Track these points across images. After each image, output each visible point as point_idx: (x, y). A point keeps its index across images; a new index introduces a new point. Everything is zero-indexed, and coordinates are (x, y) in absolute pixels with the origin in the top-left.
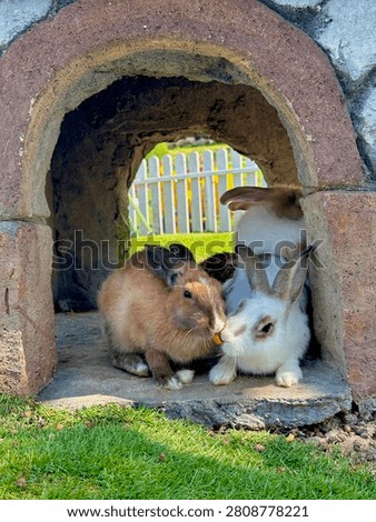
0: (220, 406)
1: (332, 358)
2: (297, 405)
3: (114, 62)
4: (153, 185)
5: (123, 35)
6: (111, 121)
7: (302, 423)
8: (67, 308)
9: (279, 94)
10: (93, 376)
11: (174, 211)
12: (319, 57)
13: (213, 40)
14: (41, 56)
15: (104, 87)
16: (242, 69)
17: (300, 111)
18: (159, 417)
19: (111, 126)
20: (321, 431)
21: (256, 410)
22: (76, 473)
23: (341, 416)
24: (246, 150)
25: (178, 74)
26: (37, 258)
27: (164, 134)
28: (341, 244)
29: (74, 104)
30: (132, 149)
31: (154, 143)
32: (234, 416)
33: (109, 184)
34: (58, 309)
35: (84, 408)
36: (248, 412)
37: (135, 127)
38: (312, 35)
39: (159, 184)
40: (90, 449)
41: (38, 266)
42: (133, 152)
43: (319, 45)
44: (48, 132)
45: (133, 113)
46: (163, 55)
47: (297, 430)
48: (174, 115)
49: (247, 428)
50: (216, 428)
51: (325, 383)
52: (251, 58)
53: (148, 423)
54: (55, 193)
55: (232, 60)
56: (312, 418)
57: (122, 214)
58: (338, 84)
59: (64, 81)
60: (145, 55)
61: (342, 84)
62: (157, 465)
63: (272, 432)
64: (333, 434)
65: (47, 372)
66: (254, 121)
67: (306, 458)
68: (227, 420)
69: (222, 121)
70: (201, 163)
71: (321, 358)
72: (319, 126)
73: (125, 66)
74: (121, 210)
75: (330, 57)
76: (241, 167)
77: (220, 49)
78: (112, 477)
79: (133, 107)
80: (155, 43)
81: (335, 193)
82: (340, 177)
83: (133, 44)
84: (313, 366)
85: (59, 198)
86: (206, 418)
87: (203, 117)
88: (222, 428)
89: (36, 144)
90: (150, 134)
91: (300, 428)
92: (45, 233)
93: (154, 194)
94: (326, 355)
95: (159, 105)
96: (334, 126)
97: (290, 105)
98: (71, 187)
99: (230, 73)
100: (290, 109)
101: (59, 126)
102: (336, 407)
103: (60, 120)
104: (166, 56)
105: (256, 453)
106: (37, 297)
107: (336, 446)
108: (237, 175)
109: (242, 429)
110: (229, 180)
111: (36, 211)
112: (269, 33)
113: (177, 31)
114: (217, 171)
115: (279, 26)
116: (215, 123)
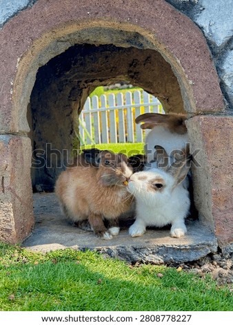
0: (135, 250)
1: (205, 219)
2: (183, 249)
3: (69, 35)
4: (94, 114)
5: (75, 18)
6: (68, 73)
7: (187, 260)
8: (41, 190)
9: (171, 55)
10: (56, 231)
11: (107, 129)
12: (197, 31)
13: (131, 21)
14: (23, 31)
15: (63, 51)
16: (149, 39)
17: (185, 65)
18: (98, 257)
19: (68, 76)
20: (198, 265)
21: (158, 252)
22: (46, 291)
23: (210, 256)
24: (151, 91)
25: (109, 43)
26: (22, 158)
27: (101, 81)
28: (210, 148)
29: (45, 61)
30: (81, 90)
31: (95, 87)
32: (145, 256)
33: (66, 114)
34: (35, 190)
35: (51, 251)
36: (153, 253)
37: (82, 77)
38: (192, 18)
39: (98, 113)
40: (55, 277)
41: (23, 163)
42: (81, 92)
43: (197, 24)
44: (29, 79)
45: (82, 68)
46: (100, 30)
47: (183, 264)
48: (107, 69)
49: (153, 263)
50: (133, 263)
51: (201, 235)
52: (154, 33)
53: (91, 261)
54: (34, 117)
55: (142, 34)
56: (193, 257)
57: (75, 131)
58: (208, 49)
59: (38, 46)
60: (89, 31)
61: (211, 48)
62: (96, 286)
63: (168, 266)
64: (206, 267)
65: (28, 229)
66: (157, 73)
67: (189, 282)
68: (140, 259)
69: (136, 73)
70: (125, 100)
71: (198, 220)
72: (196, 75)
73: (76, 37)
74: (74, 128)
75: (203, 32)
76: (149, 102)
77: (135, 27)
78: (68, 293)
79: (81, 64)
80: (95, 23)
81: (207, 116)
82: (209, 107)
83: (81, 24)
84: (193, 225)
85: (36, 121)
86: (127, 257)
87: (125, 70)
88: (137, 263)
89: (21, 86)
90: (92, 81)
91: (186, 263)
92: (27, 142)
93: (95, 119)
94: (201, 218)
95: (98, 63)
96: (206, 75)
97: (179, 61)
98: (43, 114)
99: (142, 42)
100: (178, 64)
101: (35, 75)
102: (208, 250)
103: (36, 71)
104: (101, 31)
105: (158, 279)
106: (22, 182)
107: (208, 274)
108: (146, 107)
109: (150, 264)
110: (142, 110)
111: (21, 129)
112: (165, 17)
113: (109, 16)
114: (134, 104)
115: (172, 12)
116: (132, 74)
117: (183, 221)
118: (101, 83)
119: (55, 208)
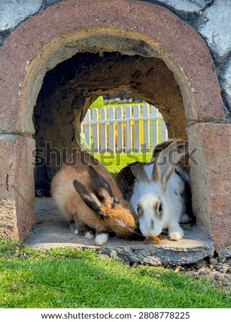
0: (134, 251)
1: (202, 224)
2: (181, 252)
3: (77, 41)
4: (94, 126)
5: (84, 24)
6: (72, 81)
7: (184, 263)
8: (41, 194)
9: (175, 63)
10: (56, 231)
11: (106, 142)
12: (200, 42)
13: (137, 29)
14: (34, 36)
15: (70, 56)
16: (153, 48)
17: (188, 73)
18: (96, 256)
19: (71, 84)
20: (195, 268)
21: (156, 254)
22: (47, 283)
23: (207, 259)
24: (153, 102)
25: (115, 50)
26: (26, 157)
27: (104, 90)
28: (210, 155)
29: (52, 66)
30: (84, 99)
31: (97, 96)
32: (143, 257)
33: (68, 121)
35: (51, 249)
36: (151, 255)
37: (86, 85)
38: (196, 28)
39: (98, 125)
40: (55, 271)
41: (27, 163)
42: (84, 101)
43: (201, 35)
44: (36, 82)
45: (86, 77)
47: (180, 267)
48: (110, 79)
49: (150, 265)
50: (131, 264)
51: (198, 239)
52: (159, 41)
53: (90, 259)
54: (37, 123)
55: (148, 42)
56: (190, 260)
57: (76, 138)
58: (211, 58)
59: (47, 51)
60: (96, 38)
61: (214, 58)
62: (96, 281)
63: (165, 267)
64: (203, 269)
65: (29, 228)
66: (158, 84)
67: (186, 283)
68: (138, 260)
69: (139, 84)
70: (124, 114)
71: (196, 225)
72: (198, 83)
73: (84, 44)
74: (76, 135)
75: (206, 42)
76: (148, 115)
77: (141, 35)
78: (69, 286)
79: (85, 74)
80: (103, 30)
81: (208, 123)
82: (210, 114)
83: (89, 31)
84: (191, 230)
85: (39, 127)
86: (125, 257)
87: (128, 81)
88: (135, 264)
89: (28, 88)
90: (95, 90)
91: (182, 266)
92: (31, 143)
93: (95, 131)
94: (199, 223)
95: (101, 73)
96: (208, 83)
97: (182, 70)
98: (46, 121)
99: (147, 50)
100: (182, 73)
101: (42, 79)
102: (205, 254)
103: (44, 75)
104: (108, 38)
105: (156, 279)
106: (26, 184)
107: (204, 277)
108: (145, 121)
109: (147, 265)
110: (141, 124)
111: (26, 130)
112: (171, 27)
113: (116, 24)
114: (134, 118)
115: (177, 22)
116: (135, 85)
118: (104, 93)
119: (55, 211)
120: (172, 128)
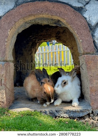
0: (57, 111)
1: (87, 99)
2: (77, 111)
3: (31, 21)
4: (42, 54)
5: (33, 13)
6: (31, 36)
7: (79, 116)
8: (18, 85)
9: (73, 29)
10: (24, 103)
11: (48, 61)
12: (83, 20)
13: (56, 15)
14: (11, 19)
15: (28, 27)
16: (63, 23)
17: (79, 34)
18: (40, 114)
19: (31, 38)
20: (83, 118)
21: (66, 113)
22: (17, 128)
23: (89, 115)
24: (65, 44)
25: (47, 24)
26: (10, 71)
27: (44, 40)
28: (89, 69)
29: (20, 31)
30: (36, 44)
31: (42, 42)
32: (61, 114)
33: (30, 53)
34: (15, 85)
35: (21, 111)
36: (64, 113)
37: (37, 38)
38: (82, 14)
39: (44, 53)
40: (21, 122)
41: (10, 74)
43: (84, 17)
44: (13, 39)
45: (37, 34)
46: (43, 19)
47: (77, 118)
48: (47, 35)
49: (64, 118)
51: (85, 106)
52: (66, 20)
53: (38, 116)
54: (16, 55)
55: (61, 20)
56: (81, 115)
58: (88, 27)
59: (17, 25)
60: (39, 19)
61: (90, 27)
62: (39, 127)
63: (70, 119)
64: (87, 119)
65: (12, 102)
66: (68, 37)
67: (79, 126)
68: (58, 115)
69: (59, 37)
70: (55, 48)
71: (84, 99)
72: (83, 37)
73: (33, 22)
74: (33, 60)
75: (86, 20)
76: (65, 49)
77: (58, 17)
80: (41, 16)
81: (88, 55)
82: (89, 51)
83: (35, 16)
84: (82, 101)
86: (53, 114)
87: (55, 36)
88: (57, 117)
89: (10, 41)
90: (41, 40)
91: (78, 118)
92: (12, 65)
95: (43, 32)
96: (87, 38)
97: (76, 32)
98: (20, 53)
99: (61, 23)
101: (16, 37)
102: (88, 112)
105: (66, 124)
106: (10, 82)
107: (87, 123)
108: (64, 51)
109: (63, 118)
110: (62, 53)
111: (10, 59)
112: (71, 13)
113: (47, 13)
114: (59, 50)
115: (73, 11)
116: (58, 37)
117: (78, 100)
119: (24, 93)
120: (74, 55)
